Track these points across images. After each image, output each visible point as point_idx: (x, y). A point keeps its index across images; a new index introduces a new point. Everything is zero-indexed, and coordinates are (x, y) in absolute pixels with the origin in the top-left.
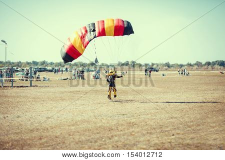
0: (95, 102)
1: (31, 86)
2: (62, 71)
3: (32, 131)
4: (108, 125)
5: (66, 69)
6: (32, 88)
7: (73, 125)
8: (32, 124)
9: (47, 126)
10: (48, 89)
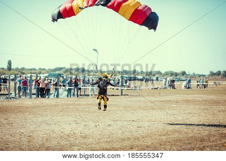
0: (186, 112)
1: (122, 95)
2: (153, 80)
3: (123, 140)
4: (199, 136)
5: (157, 78)
6: (123, 97)
7: (164, 135)
8: (123, 133)
9: (138, 136)
10: (139, 99)
